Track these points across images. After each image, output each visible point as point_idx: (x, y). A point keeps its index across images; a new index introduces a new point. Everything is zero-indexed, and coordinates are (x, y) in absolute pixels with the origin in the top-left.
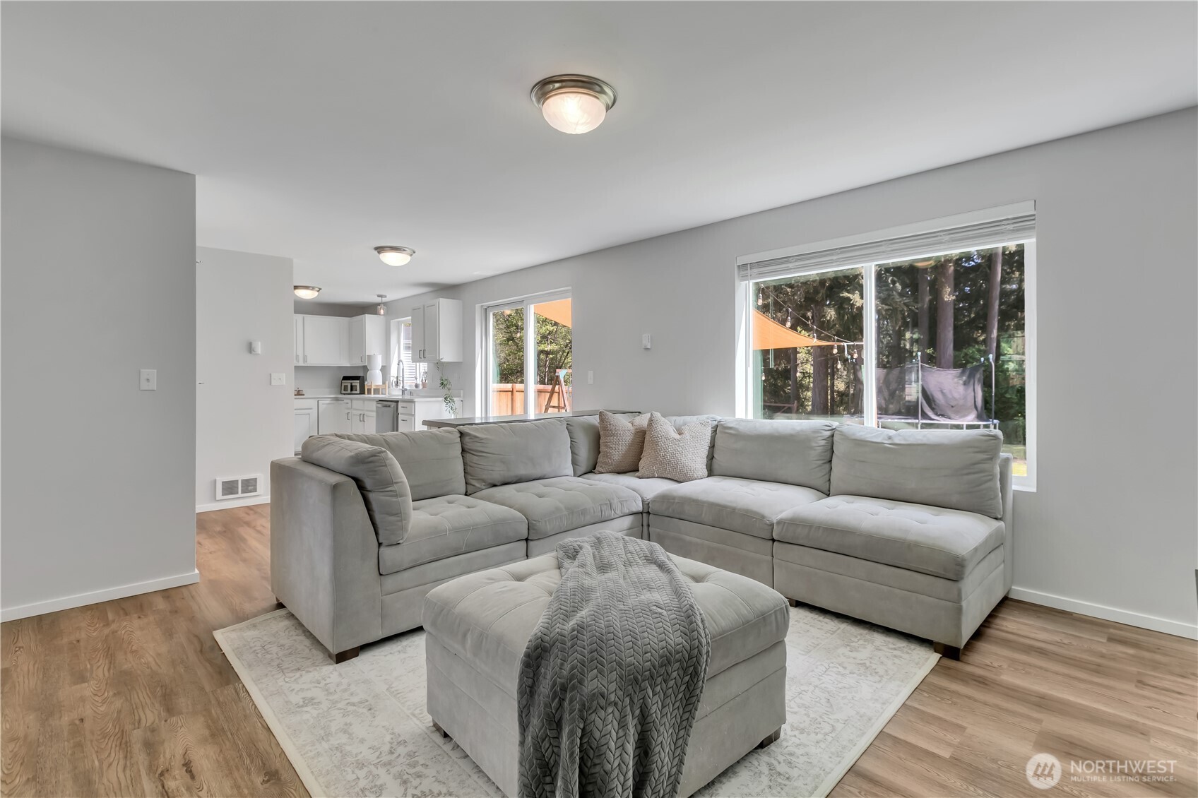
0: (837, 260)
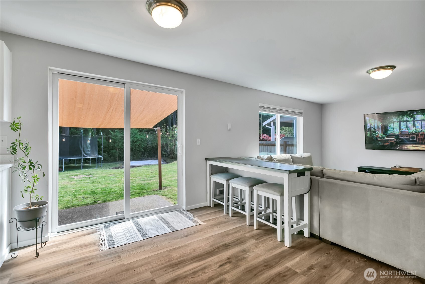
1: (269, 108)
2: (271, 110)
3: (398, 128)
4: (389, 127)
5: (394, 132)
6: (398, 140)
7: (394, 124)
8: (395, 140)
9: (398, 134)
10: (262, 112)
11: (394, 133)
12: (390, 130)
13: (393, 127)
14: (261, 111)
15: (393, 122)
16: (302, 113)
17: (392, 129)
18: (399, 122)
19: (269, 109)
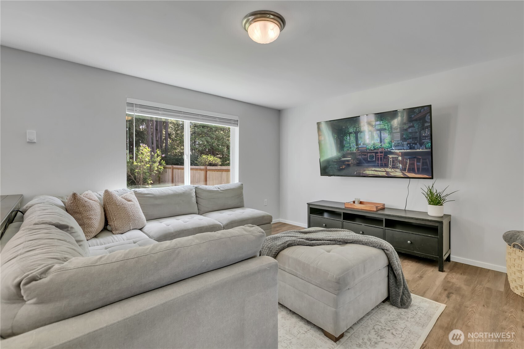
0: (182, 117)
1: (157, 109)
2: (160, 112)
3: (355, 143)
4: (345, 141)
5: (350, 148)
6: (356, 161)
7: (350, 137)
8: (352, 160)
9: (355, 152)
10: (133, 114)
11: (351, 150)
12: (346, 145)
13: (350, 141)
14: (133, 112)
15: (348, 134)
16: (238, 121)
17: (348, 145)
18: (355, 133)
19: (159, 110)
